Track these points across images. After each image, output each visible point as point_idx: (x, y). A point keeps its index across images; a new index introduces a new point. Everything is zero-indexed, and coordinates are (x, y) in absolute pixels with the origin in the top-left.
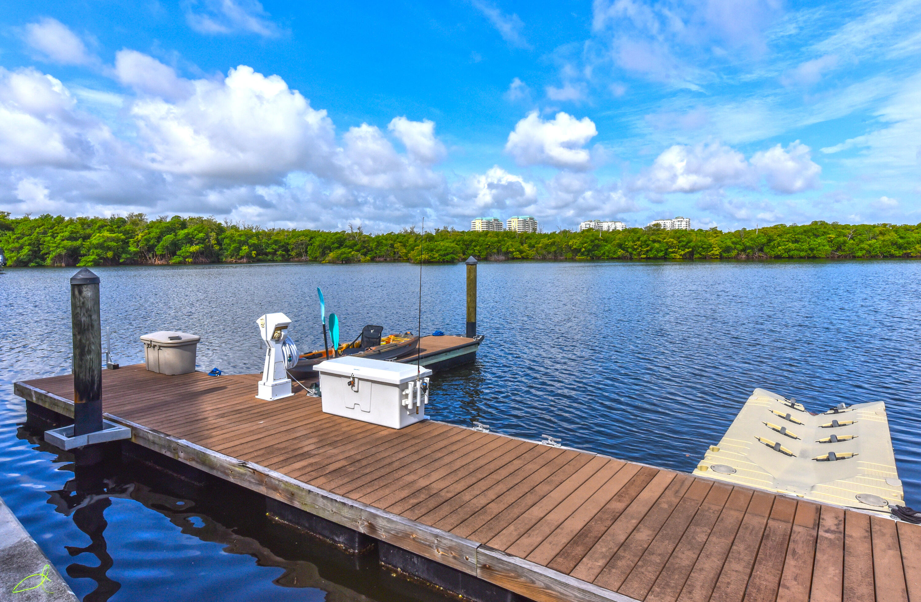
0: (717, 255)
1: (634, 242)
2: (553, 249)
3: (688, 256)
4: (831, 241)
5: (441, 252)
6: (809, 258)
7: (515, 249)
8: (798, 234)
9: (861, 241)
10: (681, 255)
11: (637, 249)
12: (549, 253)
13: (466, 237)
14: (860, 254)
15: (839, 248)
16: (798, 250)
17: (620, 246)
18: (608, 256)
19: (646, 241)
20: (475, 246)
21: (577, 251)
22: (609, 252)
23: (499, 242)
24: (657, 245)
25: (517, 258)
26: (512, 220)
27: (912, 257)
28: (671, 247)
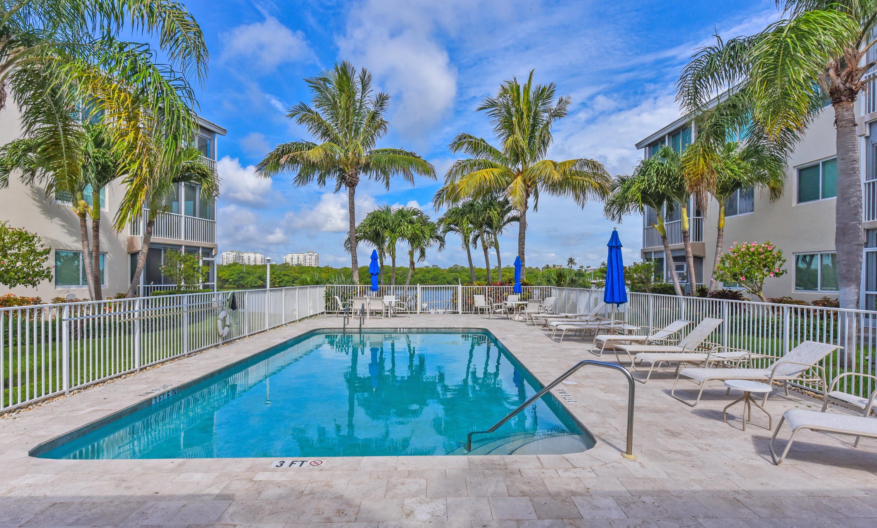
22: (251, 282)
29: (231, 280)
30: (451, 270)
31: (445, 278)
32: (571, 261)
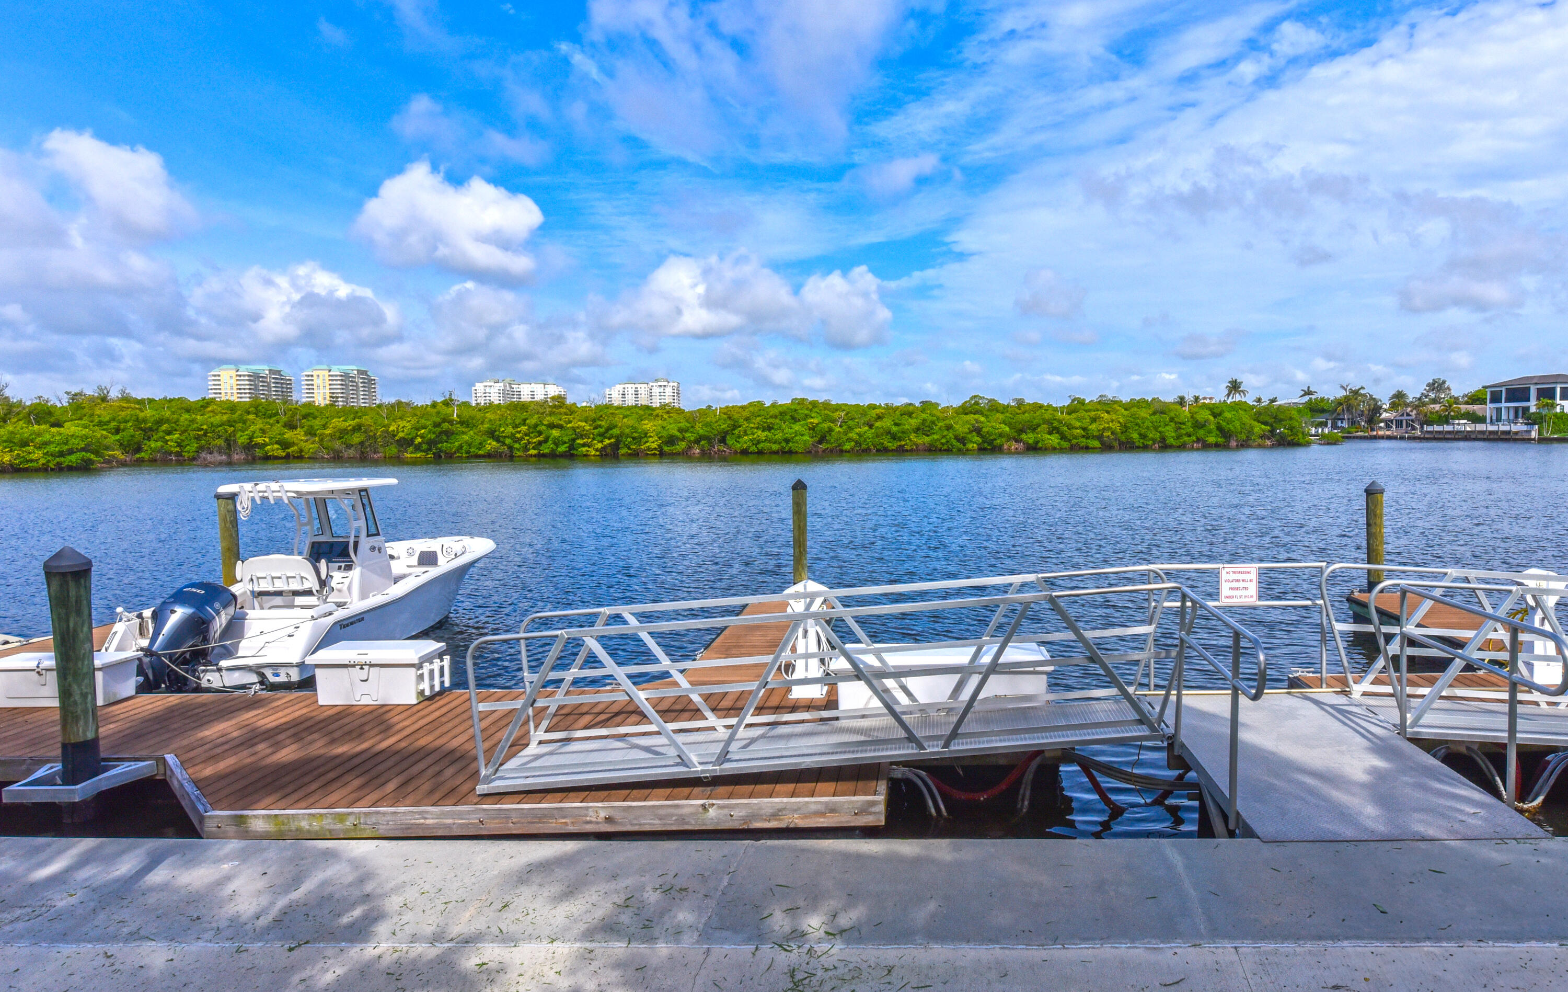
0: (655, 449)
1: (516, 426)
2: (356, 439)
3: (609, 450)
4: (813, 429)
5: (52, 448)
6: (784, 453)
7: (271, 438)
8: (771, 417)
9: (851, 429)
10: (597, 450)
11: (522, 439)
12: (349, 446)
13: (148, 413)
14: (847, 447)
15: (822, 440)
16: (770, 441)
17: (492, 434)
18: (468, 452)
19: (536, 426)
20: (169, 433)
21: (406, 443)
22: (470, 445)
23: (230, 423)
24: (555, 433)
26: (315, 373)
27: (907, 451)
28: (582, 437)
29: (419, 440)
30: (964, 410)
31: (949, 427)
32: (1235, 386)
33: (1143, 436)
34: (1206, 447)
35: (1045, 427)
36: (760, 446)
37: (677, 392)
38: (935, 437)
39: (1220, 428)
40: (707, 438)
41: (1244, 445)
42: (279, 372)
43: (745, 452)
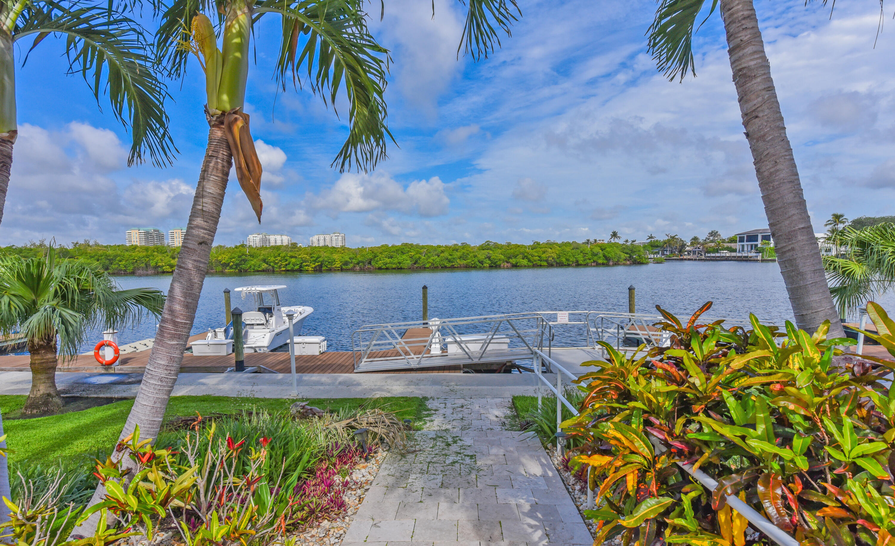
0: (339, 267)
1: (275, 257)
3: (318, 269)
4: (412, 257)
6: (398, 269)
7: (165, 263)
8: (392, 252)
9: (429, 257)
10: (312, 268)
11: (278, 263)
13: (110, 252)
14: (427, 266)
15: (416, 263)
16: (391, 263)
17: (264, 261)
18: (254, 269)
19: (285, 257)
20: (120, 261)
21: (226, 265)
22: (255, 266)
23: (147, 256)
24: (293, 260)
25: (168, 272)
26: (175, 231)
27: (456, 267)
28: (305, 262)
29: (232, 263)
30: (482, 248)
31: (475, 256)
32: (614, 235)
33: (568, 260)
34: (598, 265)
35: (521, 256)
36: (387, 265)
37: (344, 239)
38: (469, 261)
39: (604, 256)
40: (363, 262)
41: (616, 264)
42: (158, 231)
43: (380, 269)
